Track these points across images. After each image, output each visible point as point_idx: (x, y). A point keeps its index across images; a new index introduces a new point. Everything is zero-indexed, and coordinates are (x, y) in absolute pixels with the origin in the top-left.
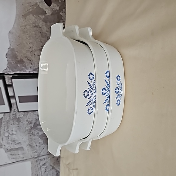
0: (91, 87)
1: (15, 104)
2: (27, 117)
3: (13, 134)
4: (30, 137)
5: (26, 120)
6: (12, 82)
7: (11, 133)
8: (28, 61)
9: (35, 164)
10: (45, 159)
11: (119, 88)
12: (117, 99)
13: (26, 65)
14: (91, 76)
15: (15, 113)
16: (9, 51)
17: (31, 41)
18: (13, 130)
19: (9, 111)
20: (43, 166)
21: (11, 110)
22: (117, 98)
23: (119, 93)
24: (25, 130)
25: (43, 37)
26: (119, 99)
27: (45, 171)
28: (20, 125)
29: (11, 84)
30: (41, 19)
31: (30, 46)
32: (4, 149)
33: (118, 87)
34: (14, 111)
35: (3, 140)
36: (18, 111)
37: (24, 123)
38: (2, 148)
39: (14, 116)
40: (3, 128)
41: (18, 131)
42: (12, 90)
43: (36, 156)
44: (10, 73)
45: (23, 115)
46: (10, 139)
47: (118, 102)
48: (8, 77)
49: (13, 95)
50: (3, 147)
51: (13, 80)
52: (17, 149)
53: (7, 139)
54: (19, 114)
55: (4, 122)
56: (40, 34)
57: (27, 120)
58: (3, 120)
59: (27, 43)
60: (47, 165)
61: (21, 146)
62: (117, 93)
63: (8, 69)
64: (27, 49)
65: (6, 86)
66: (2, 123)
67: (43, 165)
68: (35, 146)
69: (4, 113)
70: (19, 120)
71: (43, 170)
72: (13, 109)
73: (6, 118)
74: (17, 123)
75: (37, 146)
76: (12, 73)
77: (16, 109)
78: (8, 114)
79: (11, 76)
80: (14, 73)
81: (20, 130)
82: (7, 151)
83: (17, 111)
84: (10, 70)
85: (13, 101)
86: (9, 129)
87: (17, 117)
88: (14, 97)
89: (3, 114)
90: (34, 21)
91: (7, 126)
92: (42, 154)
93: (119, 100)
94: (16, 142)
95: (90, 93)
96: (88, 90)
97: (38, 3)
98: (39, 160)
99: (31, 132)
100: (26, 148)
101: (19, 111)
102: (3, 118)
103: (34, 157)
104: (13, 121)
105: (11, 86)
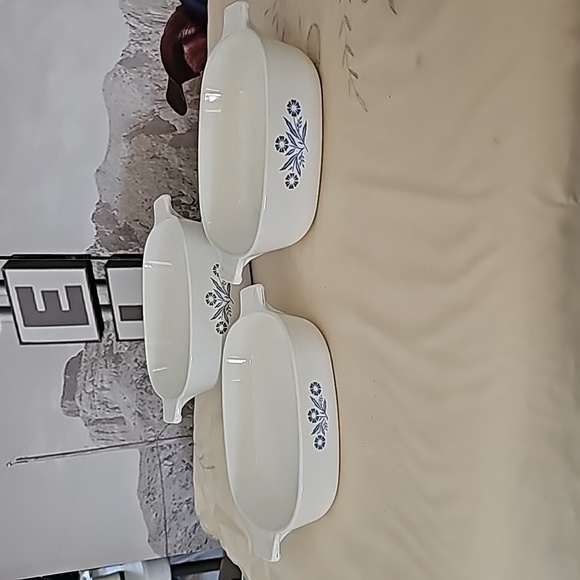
0: (292, 130)
1: (112, 323)
2: (137, 353)
3: (103, 388)
4: (140, 396)
5: (134, 359)
6: (106, 275)
7: (99, 386)
8: (141, 228)
9: (148, 456)
10: (170, 447)
11: (319, 411)
12: (316, 436)
13: (138, 236)
14: (294, 108)
15: (110, 342)
16: (98, 209)
17: (145, 187)
18: (105, 379)
19: (97, 338)
20: (166, 462)
21: (101, 335)
22: (314, 433)
23: (318, 422)
24: (130, 381)
25: (173, 178)
26: (321, 434)
27: (170, 473)
28: (120, 370)
29: (103, 278)
30: (165, 141)
31: (145, 198)
32: (82, 418)
33: (316, 408)
34: (108, 340)
35: (81, 400)
36: (118, 340)
37: (129, 365)
38: (78, 415)
39: (108, 348)
40: (83, 375)
41: (115, 382)
42: (107, 292)
43: (152, 439)
44: (102, 255)
45: (126, 349)
46: (96, 398)
47: (320, 442)
48: (98, 263)
49: (107, 303)
50: (81, 414)
51: (109, 270)
52: (110, 421)
53: (89, 398)
54: (119, 344)
55: (85, 361)
56: (165, 172)
57: (136, 360)
58: (84, 357)
59: (137, 192)
60: (175, 459)
61: (119, 415)
62: (314, 422)
63: (98, 246)
64: (137, 204)
65: (93, 283)
66: (80, 363)
67: (165, 459)
68: (151, 418)
69: (87, 342)
70: (117, 358)
71: (166, 469)
72: (105, 335)
73: (91, 354)
74: (114, 365)
75: (154, 417)
76: (107, 254)
77: (114, 335)
78: (95, 344)
79: (105, 261)
80: (112, 253)
81: (118, 382)
82: (89, 423)
83: (114, 340)
84: (103, 249)
85: (106, 316)
86: (95, 377)
87: (115, 353)
88: (109, 307)
89: (84, 344)
90: (150, 146)
91: (92, 371)
92: (165, 435)
93: (320, 437)
94: (109, 405)
95: (290, 143)
96: (286, 137)
97: (157, 111)
98: (157, 447)
99: (144, 387)
100: (130, 420)
101: (120, 338)
102: (84, 354)
103: (146, 441)
104: (106, 361)
105: (104, 282)
